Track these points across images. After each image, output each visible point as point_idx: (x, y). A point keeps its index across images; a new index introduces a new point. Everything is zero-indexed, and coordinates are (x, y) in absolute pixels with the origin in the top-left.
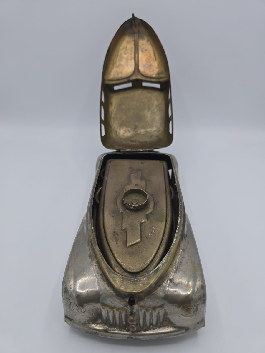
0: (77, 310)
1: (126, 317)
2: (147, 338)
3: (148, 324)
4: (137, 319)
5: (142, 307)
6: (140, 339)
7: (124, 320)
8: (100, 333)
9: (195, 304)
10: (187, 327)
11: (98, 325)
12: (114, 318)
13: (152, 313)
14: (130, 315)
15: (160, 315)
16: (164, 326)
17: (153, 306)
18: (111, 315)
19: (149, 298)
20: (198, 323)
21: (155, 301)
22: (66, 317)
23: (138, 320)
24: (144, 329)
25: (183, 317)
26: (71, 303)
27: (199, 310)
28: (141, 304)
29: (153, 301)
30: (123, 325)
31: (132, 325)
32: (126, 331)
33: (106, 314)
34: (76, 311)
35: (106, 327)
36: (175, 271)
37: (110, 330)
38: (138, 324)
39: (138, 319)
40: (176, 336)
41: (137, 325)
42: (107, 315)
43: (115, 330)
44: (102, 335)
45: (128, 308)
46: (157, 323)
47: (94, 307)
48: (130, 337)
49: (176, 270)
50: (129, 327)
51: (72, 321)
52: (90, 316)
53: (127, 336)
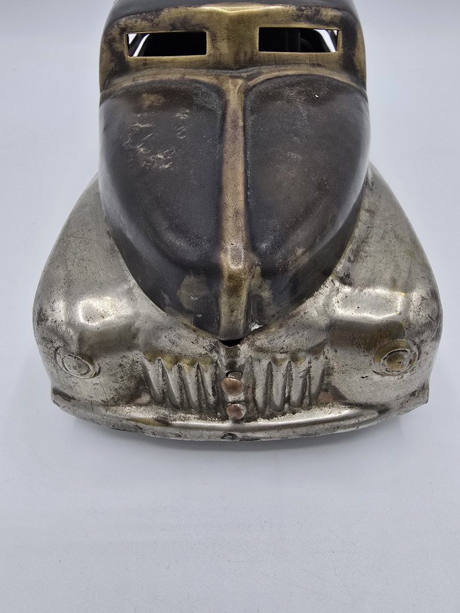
0: (75, 368)
1: (216, 380)
2: (276, 435)
3: (277, 399)
4: (249, 387)
5: (260, 350)
6: (257, 439)
7: (210, 391)
8: (148, 427)
9: (417, 340)
10: (383, 405)
11: (142, 408)
12: (183, 386)
13: (291, 370)
14: (227, 374)
15: (312, 374)
16: (322, 404)
17: (293, 348)
18: (172, 377)
19: (281, 326)
20: (413, 394)
21: (300, 334)
22: (56, 392)
23: (250, 391)
24: (267, 413)
25: (377, 378)
26: (57, 349)
27: (423, 357)
28: (258, 343)
29: (293, 335)
30: (208, 405)
31: (234, 402)
32: (219, 421)
33: (160, 378)
34: (73, 372)
35: (163, 412)
36: (352, 258)
37: (175, 420)
38: (250, 401)
39: (251, 385)
40: (351, 429)
41: (246, 402)
42: (164, 380)
43: (189, 419)
44: (154, 434)
45: (222, 356)
46: (303, 396)
47: (125, 360)
48: (230, 434)
49: (355, 256)
50: (225, 410)
51: (72, 401)
52: (117, 386)
53: (221, 433)
